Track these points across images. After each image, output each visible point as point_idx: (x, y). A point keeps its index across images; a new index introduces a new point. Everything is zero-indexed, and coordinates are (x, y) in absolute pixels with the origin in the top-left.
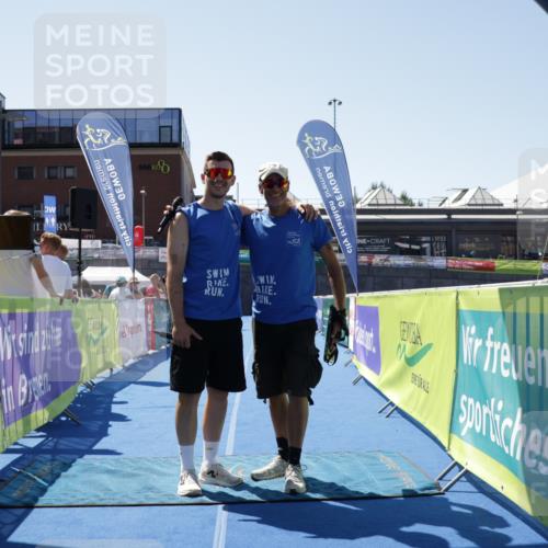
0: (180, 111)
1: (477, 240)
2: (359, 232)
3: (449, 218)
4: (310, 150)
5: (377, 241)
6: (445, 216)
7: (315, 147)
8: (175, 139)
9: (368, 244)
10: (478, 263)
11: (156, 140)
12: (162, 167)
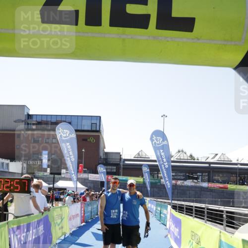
0: (100, 117)
1: (221, 175)
2: (172, 170)
3: (210, 166)
4: (155, 143)
5: (179, 174)
6: (208, 165)
7: (157, 141)
8: (98, 129)
9: (176, 175)
10: (221, 185)
11: (90, 129)
12: (92, 140)
